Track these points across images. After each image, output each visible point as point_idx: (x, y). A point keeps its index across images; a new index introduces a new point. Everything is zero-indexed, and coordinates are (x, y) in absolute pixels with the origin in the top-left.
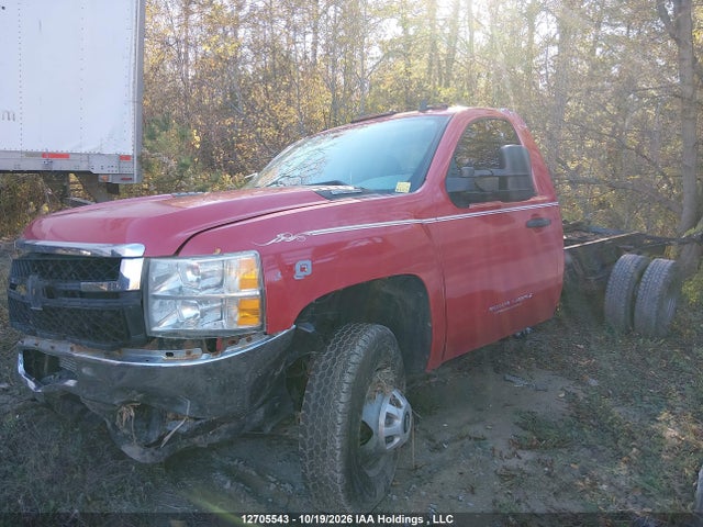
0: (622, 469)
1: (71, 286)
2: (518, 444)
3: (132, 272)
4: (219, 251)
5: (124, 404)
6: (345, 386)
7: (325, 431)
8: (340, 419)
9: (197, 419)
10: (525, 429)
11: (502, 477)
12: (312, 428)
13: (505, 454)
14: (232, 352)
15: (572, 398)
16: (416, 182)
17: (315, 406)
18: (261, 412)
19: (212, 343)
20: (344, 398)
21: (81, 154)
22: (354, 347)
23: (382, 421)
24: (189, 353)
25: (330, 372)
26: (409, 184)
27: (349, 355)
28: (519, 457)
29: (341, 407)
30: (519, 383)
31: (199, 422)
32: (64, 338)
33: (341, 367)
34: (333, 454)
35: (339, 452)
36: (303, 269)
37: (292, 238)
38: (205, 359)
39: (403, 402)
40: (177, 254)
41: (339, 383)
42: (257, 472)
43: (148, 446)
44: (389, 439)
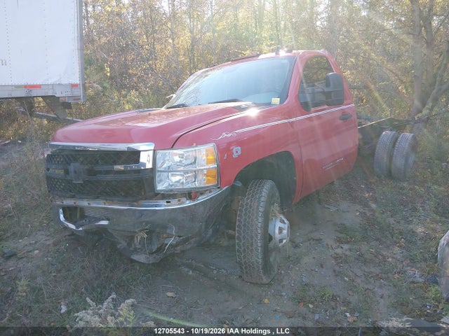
0: (397, 250)
1: (106, 168)
2: (340, 241)
3: (146, 159)
4: (195, 144)
5: (140, 231)
6: (260, 214)
7: (252, 237)
8: (259, 231)
9: (180, 237)
10: (341, 233)
11: (336, 258)
12: (244, 238)
13: (334, 247)
14: (201, 199)
15: (363, 215)
16: (283, 97)
17: (245, 225)
18: (210, 232)
19: (190, 195)
20: (260, 220)
21: (48, 85)
22: (261, 193)
23: (277, 231)
24: (179, 201)
25: (251, 207)
26: (279, 99)
27: (260, 198)
28: (341, 247)
29: (259, 224)
30: (333, 209)
31: (181, 238)
32: (98, 198)
33: (256, 204)
34: (257, 249)
35: (260, 248)
36: (237, 152)
37: (229, 135)
38: (188, 203)
39: (286, 221)
40: (172, 147)
41: (257, 212)
42: (204, 265)
43: (152, 254)
44: (281, 241)
